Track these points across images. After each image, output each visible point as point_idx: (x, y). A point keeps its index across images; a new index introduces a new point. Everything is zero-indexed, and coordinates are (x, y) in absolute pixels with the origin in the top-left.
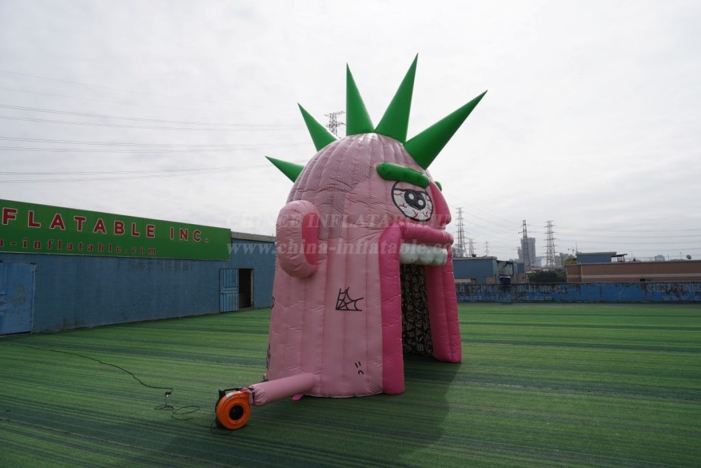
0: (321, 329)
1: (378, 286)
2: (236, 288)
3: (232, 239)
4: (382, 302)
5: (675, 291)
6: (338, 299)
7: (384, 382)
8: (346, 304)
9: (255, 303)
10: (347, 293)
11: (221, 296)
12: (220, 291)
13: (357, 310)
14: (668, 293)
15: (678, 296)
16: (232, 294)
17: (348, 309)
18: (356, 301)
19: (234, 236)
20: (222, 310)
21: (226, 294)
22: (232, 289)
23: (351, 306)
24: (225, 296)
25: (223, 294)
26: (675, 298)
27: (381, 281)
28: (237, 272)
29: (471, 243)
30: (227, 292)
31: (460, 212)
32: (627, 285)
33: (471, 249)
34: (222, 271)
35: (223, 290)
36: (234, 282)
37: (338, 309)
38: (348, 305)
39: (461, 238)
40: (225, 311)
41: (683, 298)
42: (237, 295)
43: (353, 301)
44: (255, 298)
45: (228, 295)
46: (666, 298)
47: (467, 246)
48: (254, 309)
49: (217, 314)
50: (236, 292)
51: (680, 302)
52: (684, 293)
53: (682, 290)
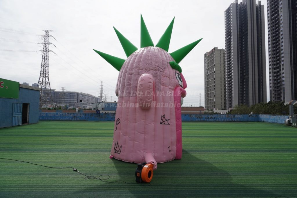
0: (154, 133)
1: (174, 114)
2: (21, 114)
3: (20, 87)
4: (176, 120)
5: (200, 117)
6: (161, 120)
7: (177, 154)
8: (164, 122)
9: (30, 121)
10: (164, 117)
11: (13, 117)
12: (12, 115)
13: (169, 124)
14: (197, 118)
15: (200, 119)
16: (19, 116)
17: (165, 124)
18: (168, 120)
19: (21, 86)
20: (13, 125)
21: (16, 116)
22: (19, 114)
23: (166, 122)
24: (15, 117)
25: (14, 116)
26: (200, 120)
27: (176, 111)
28: (21, 105)
29: (105, 96)
30: (17, 115)
31: (102, 83)
32: (185, 115)
33: (106, 99)
34: (14, 104)
35: (14, 114)
36: (20, 110)
37: (161, 124)
38: (165, 122)
39: (102, 94)
40: (15, 125)
41: (202, 120)
42: (21, 117)
43: (167, 120)
44: (30, 118)
45: (17, 117)
46: (197, 120)
47: (104, 97)
48: (29, 124)
49: (11, 127)
50: (21, 115)
51: (201, 121)
52: (202, 118)
53: (201, 117)
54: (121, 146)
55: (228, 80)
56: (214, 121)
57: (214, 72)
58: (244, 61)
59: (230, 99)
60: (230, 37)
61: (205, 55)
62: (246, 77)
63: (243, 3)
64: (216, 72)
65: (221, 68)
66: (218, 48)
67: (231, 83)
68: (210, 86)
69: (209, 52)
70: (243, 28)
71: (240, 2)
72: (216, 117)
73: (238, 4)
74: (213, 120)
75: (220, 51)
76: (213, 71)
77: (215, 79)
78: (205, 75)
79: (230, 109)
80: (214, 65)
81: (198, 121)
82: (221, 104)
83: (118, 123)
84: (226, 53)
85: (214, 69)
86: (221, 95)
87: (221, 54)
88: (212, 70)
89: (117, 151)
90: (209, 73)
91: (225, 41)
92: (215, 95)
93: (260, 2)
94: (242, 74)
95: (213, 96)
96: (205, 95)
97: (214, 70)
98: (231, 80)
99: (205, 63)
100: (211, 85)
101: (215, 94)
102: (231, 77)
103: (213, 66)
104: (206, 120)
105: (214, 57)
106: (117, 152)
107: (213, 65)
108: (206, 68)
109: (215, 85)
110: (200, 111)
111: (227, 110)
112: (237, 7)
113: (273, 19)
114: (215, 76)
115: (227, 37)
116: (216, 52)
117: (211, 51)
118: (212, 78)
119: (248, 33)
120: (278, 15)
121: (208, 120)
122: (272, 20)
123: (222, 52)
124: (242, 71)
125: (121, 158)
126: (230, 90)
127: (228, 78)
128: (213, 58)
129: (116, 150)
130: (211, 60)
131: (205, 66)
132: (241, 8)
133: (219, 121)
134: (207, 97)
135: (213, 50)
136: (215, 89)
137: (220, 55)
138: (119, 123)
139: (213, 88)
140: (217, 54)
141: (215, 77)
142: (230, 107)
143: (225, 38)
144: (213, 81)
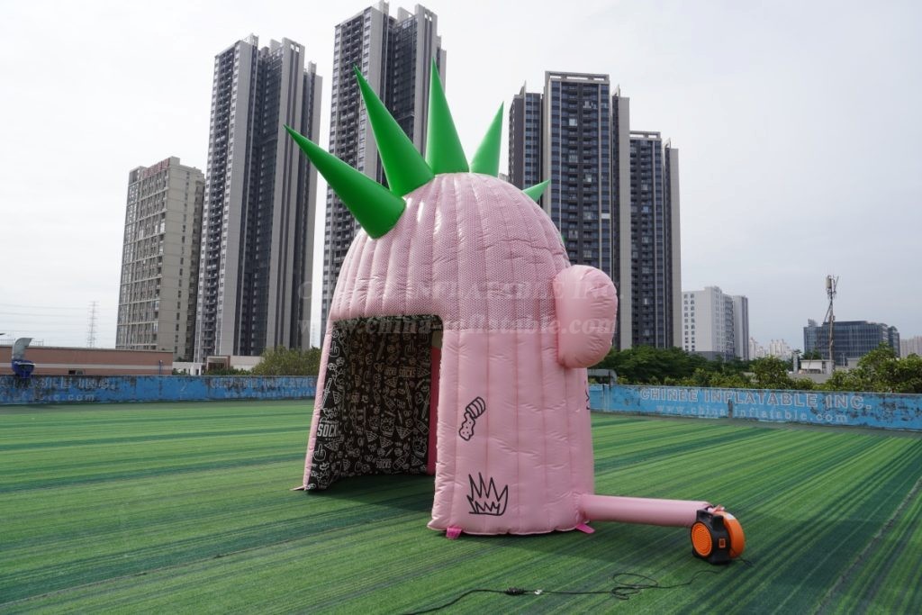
5: (237, 387)
14: (229, 389)
15: (238, 393)
26: (235, 395)
32: (191, 379)
41: (243, 394)
46: (227, 395)
51: (239, 399)
52: (244, 389)
53: (242, 386)
54: (506, 488)
55: (209, 267)
56: (276, 399)
57: (162, 237)
58: (260, 218)
59: (210, 328)
60: (227, 139)
61: (134, 175)
62: (262, 265)
63: (270, 52)
64: (166, 238)
65: (184, 227)
66: (182, 163)
67: (216, 279)
68: (143, 282)
69: (149, 170)
70: (265, 124)
71: (264, 46)
72: (284, 385)
73: (256, 48)
74: (274, 394)
75: (188, 174)
76: (156, 233)
77: (160, 259)
78: (125, 240)
79: (209, 359)
80: (163, 215)
81: (231, 400)
82: (177, 341)
83: (479, 415)
84: (208, 182)
85: (159, 226)
86: (178, 315)
87: (188, 184)
88: (154, 227)
89: (483, 506)
90: (141, 237)
91: (210, 147)
92: (156, 314)
93: (313, 66)
94: (251, 254)
95: (151, 315)
96: (120, 309)
97: (162, 230)
98: (216, 271)
99: (129, 200)
100: (146, 279)
101: (157, 309)
102: (217, 261)
103: (160, 217)
104: (254, 395)
105: (166, 188)
106: (480, 511)
107: (159, 212)
108: (132, 219)
109: (159, 280)
110: (160, 364)
111: (196, 361)
112: (254, 56)
113: (344, 123)
114: (161, 250)
115: (218, 135)
116: (173, 172)
117: (156, 166)
118: (152, 257)
119: (276, 141)
120: (357, 116)
121: (260, 394)
122: (341, 123)
123: (193, 179)
124: (251, 245)
125: (510, 527)
126: (211, 301)
127: (209, 262)
128: (160, 191)
129: (477, 504)
130: (153, 194)
131: (128, 210)
132: (263, 62)
133: (291, 399)
134: (125, 318)
135: (162, 163)
136: (158, 291)
137: (185, 185)
138: (482, 412)
139: (152, 288)
140: (175, 183)
141: (161, 253)
142: (209, 354)
143: (211, 136)
144: (154, 266)
